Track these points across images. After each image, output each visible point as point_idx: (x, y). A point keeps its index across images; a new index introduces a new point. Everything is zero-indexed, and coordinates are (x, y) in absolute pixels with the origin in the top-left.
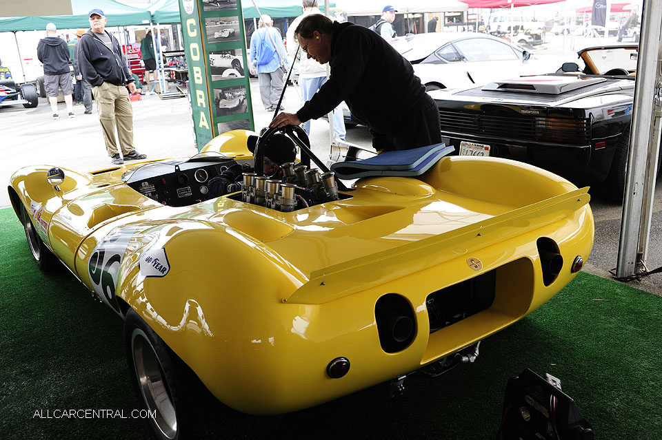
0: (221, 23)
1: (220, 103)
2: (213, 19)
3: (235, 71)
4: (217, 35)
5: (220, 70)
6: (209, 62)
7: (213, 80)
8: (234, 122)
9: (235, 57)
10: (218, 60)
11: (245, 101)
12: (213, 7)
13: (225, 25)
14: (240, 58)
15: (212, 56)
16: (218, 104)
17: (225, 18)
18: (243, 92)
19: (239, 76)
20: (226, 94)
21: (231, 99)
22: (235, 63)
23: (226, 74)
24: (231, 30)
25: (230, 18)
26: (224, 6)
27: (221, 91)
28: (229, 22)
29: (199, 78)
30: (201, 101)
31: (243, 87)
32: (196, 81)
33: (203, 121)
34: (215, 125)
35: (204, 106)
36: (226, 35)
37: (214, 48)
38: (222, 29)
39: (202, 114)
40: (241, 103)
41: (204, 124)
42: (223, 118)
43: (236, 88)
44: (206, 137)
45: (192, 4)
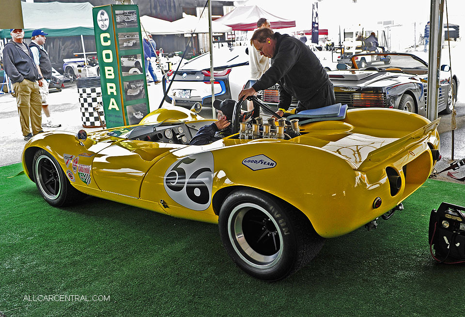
0: (128, 37)
1: (128, 91)
2: (123, 33)
3: (136, 70)
4: (125, 44)
5: (127, 69)
6: (121, 63)
7: (123, 76)
8: (137, 105)
9: (137, 60)
10: (126, 62)
11: (144, 90)
12: (122, 26)
13: (130, 37)
14: (140, 60)
15: (122, 59)
16: (126, 92)
17: (130, 33)
18: (141, 84)
19: (140, 73)
20: (132, 86)
21: (134, 89)
22: (137, 63)
23: (131, 71)
24: (135, 41)
25: (134, 33)
26: (130, 25)
27: (128, 83)
28: (133, 36)
29: (111, 75)
30: (112, 90)
31: (142, 80)
32: (108, 77)
33: (113, 105)
34: (125, 107)
35: (115, 94)
36: (131, 44)
37: (124, 53)
38: (128, 41)
39: (112, 100)
40: (141, 91)
41: (113, 107)
42: (129, 102)
43: (138, 81)
44: (116, 116)
45: (107, 23)
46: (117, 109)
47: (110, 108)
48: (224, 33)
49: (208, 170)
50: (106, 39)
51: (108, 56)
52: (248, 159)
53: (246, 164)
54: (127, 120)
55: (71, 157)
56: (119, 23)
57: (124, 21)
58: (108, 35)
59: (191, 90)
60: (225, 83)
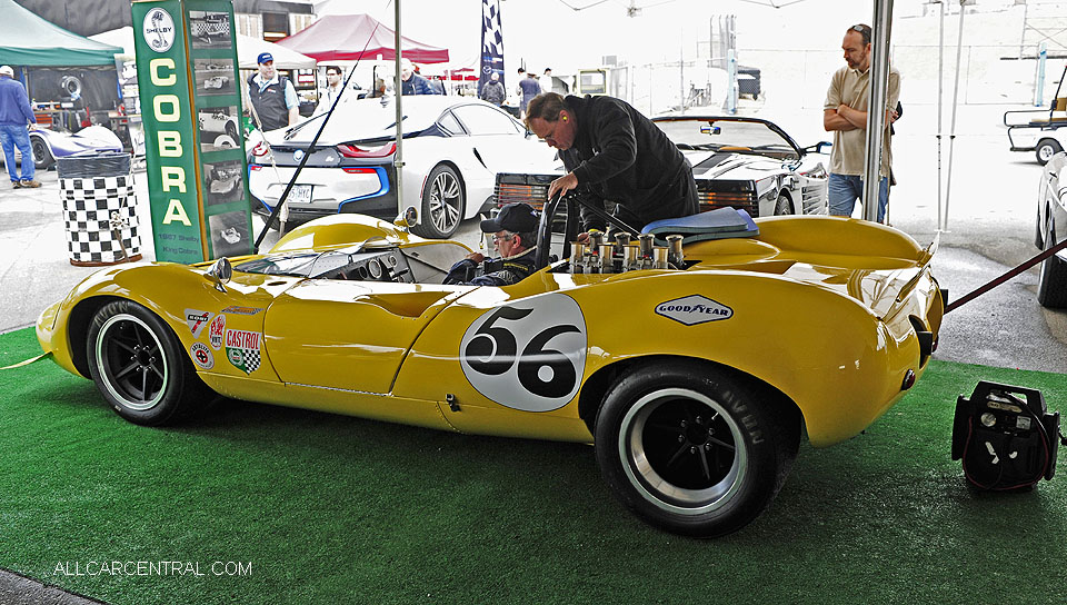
0: (212, 68)
1: (213, 184)
2: (204, 61)
3: (228, 138)
4: (207, 84)
5: (211, 137)
6: (198, 123)
7: (203, 150)
8: (229, 214)
9: (230, 118)
10: (209, 122)
11: (241, 183)
12: (203, 44)
13: (217, 70)
14: (235, 119)
15: (201, 115)
16: (209, 188)
17: (217, 61)
18: (237, 170)
19: (234, 146)
20: (219, 172)
21: (225, 179)
22: (230, 125)
23: (218, 142)
24: (225, 78)
25: (223, 61)
26: (216, 43)
27: (212, 167)
28: (222, 66)
29: (174, 148)
30: (174, 182)
31: (239, 162)
32: (163, 153)
33: (176, 213)
34: (207, 219)
35: (183, 189)
36: (218, 85)
37: (204, 103)
38: (213, 76)
39: (175, 203)
40: (236, 185)
41: (176, 218)
42: (215, 208)
43: (231, 163)
44: (182, 238)
45: (169, 37)
46: (187, 222)
47: (167, 221)
48: (291, 71)
49: (574, 329)
50: (163, 72)
51: (167, 108)
52: (667, 306)
53: (667, 313)
54: (210, 246)
55: (205, 316)
56: (197, 39)
57: (206, 35)
58: (170, 63)
59: (313, 186)
60: (390, 173)
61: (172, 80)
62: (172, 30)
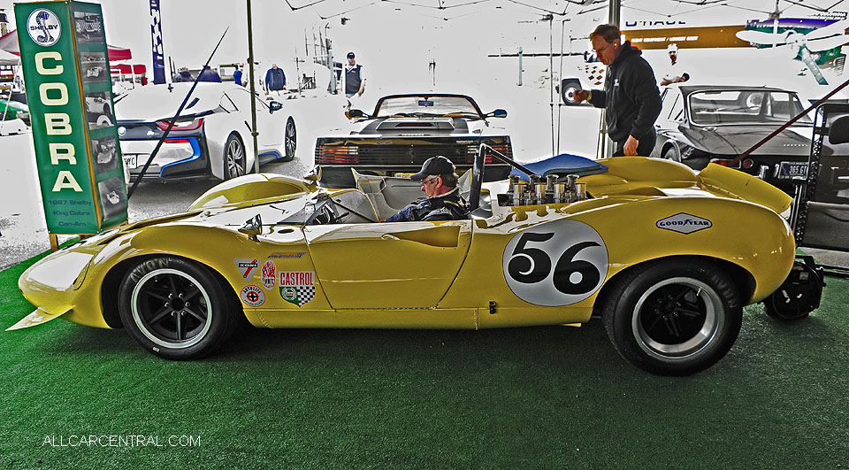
0: (91, 60)
1: (99, 156)
2: (85, 53)
3: (106, 118)
4: (89, 73)
5: (94, 117)
6: (85, 106)
7: (91, 128)
8: (110, 180)
9: (105, 102)
10: (92, 105)
11: (117, 154)
12: (85, 40)
13: (94, 61)
14: (109, 102)
15: (87, 99)
16: (96, 159)
17: (94, 54)
18: (114, 143)
19: (110, 124)
20: (102, 146)
21: (106, 152)
22: (106, 107)
23: (100, 121)
24: (100, 68)
25: (99, 54)
26: (93, 39)
27: (97, 142)
28: (98, 58)
29: (64, 128)
30: (64, 156)
31: (114, 138)
33: (65, 181)
34: (97, 186)
35: (73, 161)
36: (96, 74)
37: (86, 88)
38: (92, 67)
39: (62, 174)
40: (113, 157)
41: (66, 186)
42: (101, 176)
43: (109, 138)
44: (73, 203)
45: (56, 34)
46: (78, 189)
47: (57, 189)
49: (594, 244)
50: (49, 63)
51: (54, 94)
52: (665, 222)
55: (254, 263)
56: (80, 35)
57: (85, 32)
58: (57, 56)
59: (137, 155)
60: (200, 141)
61: (59, 70)
62: (58, 28)
